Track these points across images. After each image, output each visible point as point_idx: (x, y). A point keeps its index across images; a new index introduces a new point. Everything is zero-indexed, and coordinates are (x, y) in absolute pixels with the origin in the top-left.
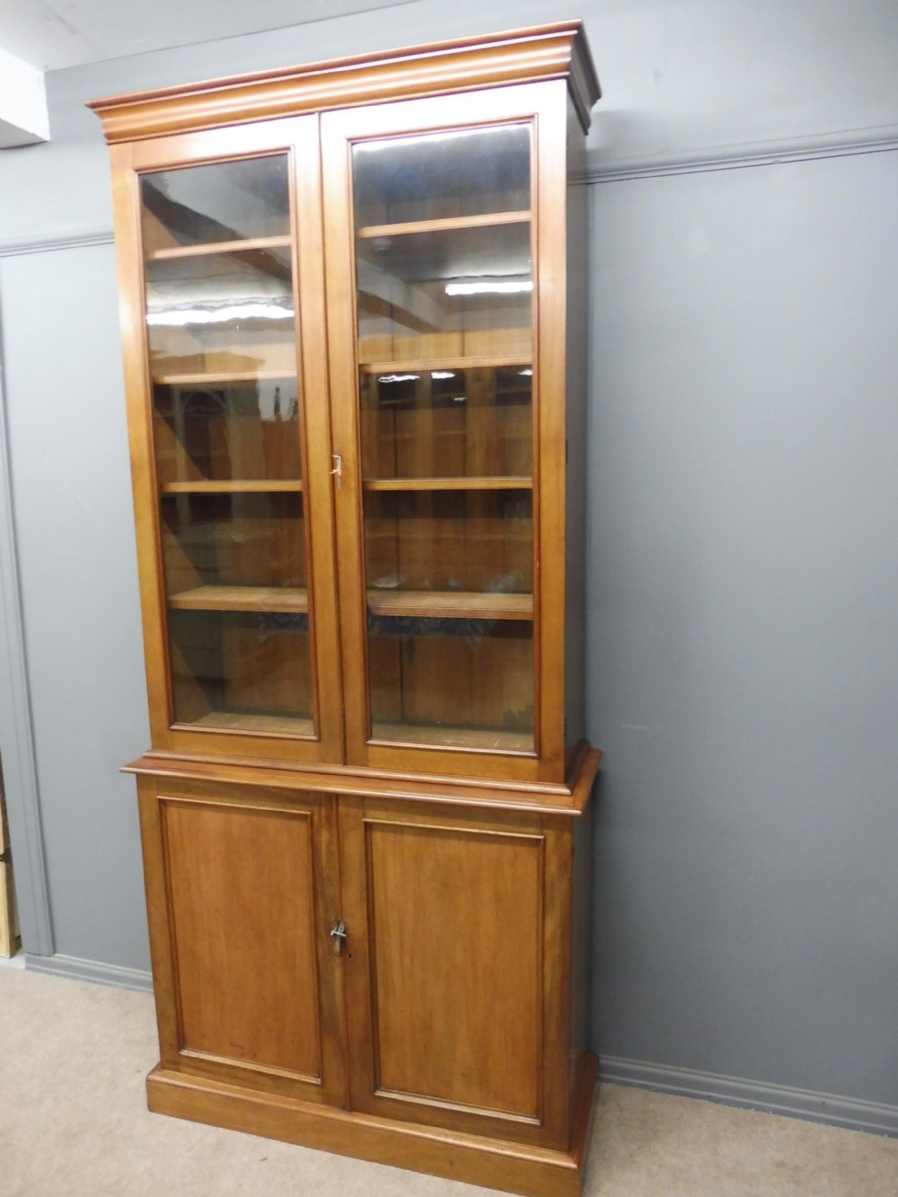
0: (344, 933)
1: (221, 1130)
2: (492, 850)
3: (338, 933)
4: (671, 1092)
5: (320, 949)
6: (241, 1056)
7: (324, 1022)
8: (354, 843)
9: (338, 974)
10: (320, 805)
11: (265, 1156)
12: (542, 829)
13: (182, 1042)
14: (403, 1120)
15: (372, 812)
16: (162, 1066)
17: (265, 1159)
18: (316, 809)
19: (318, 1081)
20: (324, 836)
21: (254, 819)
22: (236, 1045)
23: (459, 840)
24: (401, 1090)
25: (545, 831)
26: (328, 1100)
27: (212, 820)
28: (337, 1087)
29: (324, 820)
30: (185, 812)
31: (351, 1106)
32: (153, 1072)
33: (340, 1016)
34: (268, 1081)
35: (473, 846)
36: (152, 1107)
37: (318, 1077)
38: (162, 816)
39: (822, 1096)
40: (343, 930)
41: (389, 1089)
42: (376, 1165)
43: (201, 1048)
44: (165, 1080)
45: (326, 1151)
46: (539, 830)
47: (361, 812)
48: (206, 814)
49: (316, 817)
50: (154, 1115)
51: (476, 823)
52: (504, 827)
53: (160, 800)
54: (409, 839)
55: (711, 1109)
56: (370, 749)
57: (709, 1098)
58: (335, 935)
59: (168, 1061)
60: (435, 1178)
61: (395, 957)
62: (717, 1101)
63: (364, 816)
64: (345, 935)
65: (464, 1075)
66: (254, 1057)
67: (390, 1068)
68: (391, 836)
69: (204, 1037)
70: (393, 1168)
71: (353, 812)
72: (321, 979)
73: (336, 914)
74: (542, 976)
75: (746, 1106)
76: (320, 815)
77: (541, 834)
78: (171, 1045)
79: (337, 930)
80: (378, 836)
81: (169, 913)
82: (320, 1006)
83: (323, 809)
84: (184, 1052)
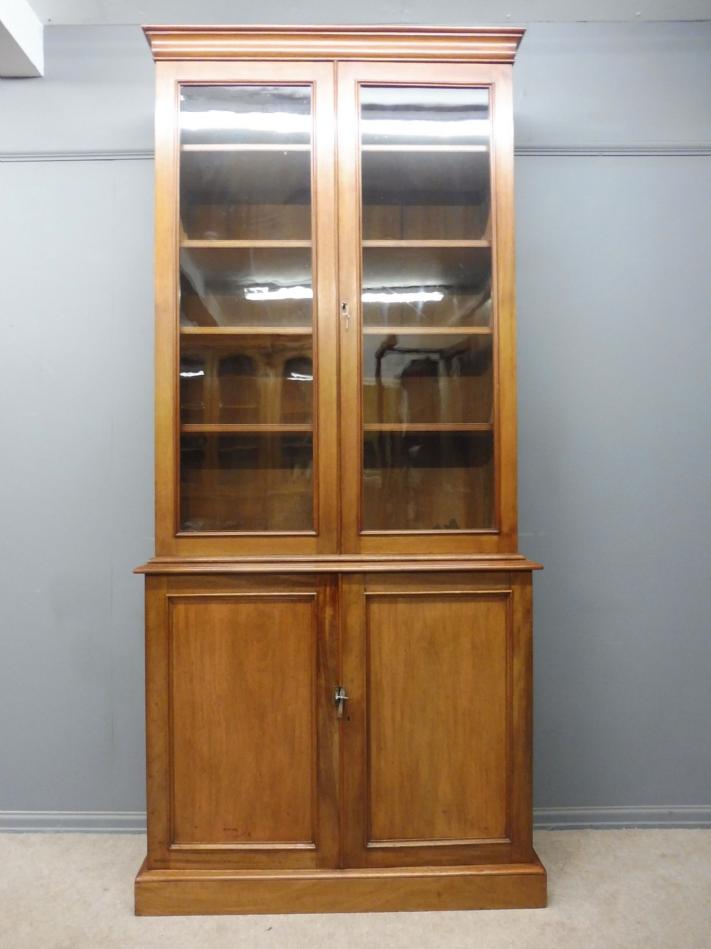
0: (346, 696)
1: (216, 917)
2: (469, 608)
3: (342, 697)
4: (564, 828)
5: (321, 716)
6: (235, 839)
7: (321, 783)
8: (354, 618)
9: (336, 737)
10: (326, 586)
11: (269, 927)
12: (510, 584)
13: (172, 837)
14: (393, 866)
15: (372, 587)
16: (148, 866)
17: (271, 928)
18: (321, 589)
19: (312, 847)
20: (329, 611)
21: (261, 606)
22: (229, 829)
23: (443, 602)
24: (391, 838)
25: (512, 586)
26: (322, 864)
27: (219, 612)
28: (331, 847)
29: (328, 599)
30: (193, 608)
31: (343, 863)
32: (140, 874)
33: (337, 777)
34: (263, 858)
35: (456, 606)
36: (139, 912)
37: (312, 843)
38: (169, 614)
39: (670, 808)
40: (344, 694)
41: (379, 840)
42: (370, 914)
43: (193, 840)
44: (155, 878)
45: (322, 912)
46: (508, 586)
47: (362, 587)
48: (214, 607)
49: (321, 597)
50: (143, 919)
51: (459, 586)
52: (481, 587)
53: (169, 598)
54: (401, 607)
56: (363, 538)
58: (339, 699)
59: (155, 861)
60: (425, 913)
61: (387, 713)
62: (597, 828)
63: (365, 590)
64: (347, 698)
65: (445, 812)
66: (249, 837)
67: (380, 819)
68: (386, 607)
69: (196, 827)
70: (386, 913)
71: (355, 587)
72: (320, 745)
73: (337, 682)
74: (512, 708)
75: (619, 827)
76: (325, 595)
77: (510, 589)
78: (160, 843)
79: (339, 695)
80: (375, 607)
81: (170, 708)
82: (318, 772)
83: (328, 589)
84: (174, 847)
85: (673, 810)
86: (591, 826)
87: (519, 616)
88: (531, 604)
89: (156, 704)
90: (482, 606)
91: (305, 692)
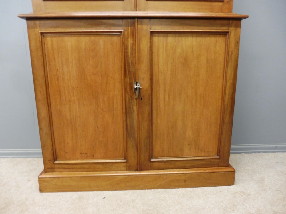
0: (140, 86)
1: (79, 193)
3: (138, 87)
5: (127, 98)
6: (86, 158)
7: (128, 131)
8: (144, 44)
9: (135, 108)
10: (128, 26)
11: (104, 197)
12: (229, 27)
13: (55, 157)
14: (163, 169)
15: (154, 27)
16: (45, 171)
17: (104, 198)
18: (126, 28)
19: (124, 161)
20: (130, 41)
21: (93, 38)
22: (83, 154)
24: (162, 157)
25: (230, 28)
26: (129, 169)
27: (70, 41)
28: (133, 161)
29: (130, 34)
31: (139, 168)
32: (41, 174)
33: (136, 128)
34: (100, 166)
36: (41, 191)
37: (124, 159)
38: (42, 42)
40: (139, 85)
41: (156, 158)
42: (153, 190)
43: (65, 159)
44: (48, 176)
45: (130, 190)
46: (227, 28)
47: (149, 27)
49: (126, 32)
50: (43, 194)
52: (213, 28)
53: (42, 33)
54: (171, 39)
58: (136, 88)
59: (48, 168)
60: (178, 189)
63: (150, 29)
64: (141, 87)
65: (189, 144)
66: (93, 157)
67: (157, 148)
69: (67, 153)
70: (160, 190)
71: (145, 27)
72: (127, 112)
73: (135, 80)
74: (225, 94)
75: (255, 152)
76: (128, 31)
77: (229, 30)
78: (49, 160)
79: (136, 86)
80: (156, 39)
81: (48, 93)
82: (127, 125)
83: (130, 28)
84: (57, 162)
85: (277, 146)
86: (243, 152)
87: (232, 45)
88: (239, 39)
89: (40, 92)
91: (118, 86)
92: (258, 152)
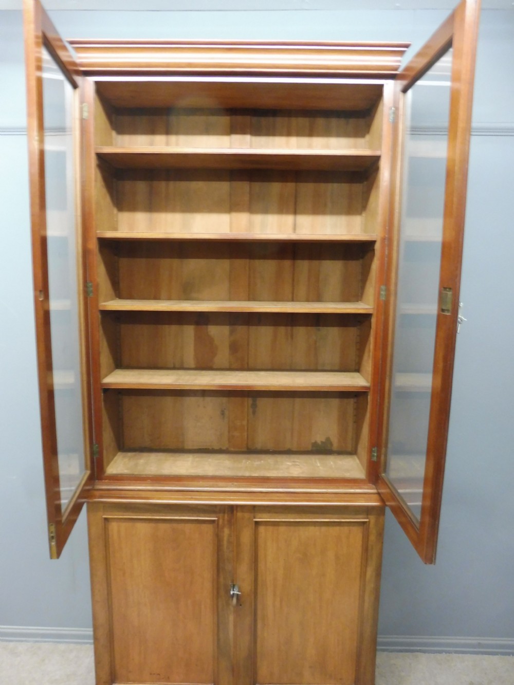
0: (239, 591)
2: (335, 530)
3: (235, 592)
4: (401, 651)
5: (220, 603)
6: (158, 680)
7: (220, 648)
8: (246, 537)
9: (231, 618)
10: (224, 513)
12: (367, 515)
13: (113, 679)
15: (260, 515)
18: (221, 515)
20: (226, 531)
22: (154, 674)
23: (315, 526)
24: (271, 683)
25: (369, 516)
27: (143, 529)
29: (226, 522)
30: (123, 525)
33: (232, 644)
35: (324, 529)
38: (106, 529)
40: (237, 590)
43: (128, 681)
46: (365, 516)
47: (252, 515)
48: (139, 525)
49: (221, 521)
51: (328, 516)
52: (344, 516)
53: (106, 519)
55: (423, 657)
57: (420, 651)
58: (233, 594)
61: (269, 602)
62: (424, 652)
63: (255, 518)
64: (240, 593)
66: (168, 679)
67: (263, 671)
68: (270, 528)
69: (130, 672)
71: (247, 515)
72: (219, 625)
73: (233, 581)
74: (363, 601)
75: (440, 652)
76: (224, 520)
77: (367, 518)
78: (104, 682)
79: (233, 591)
80: (262, 529)
81: (109, 593)
82: (219, 640)
83: (226, 515)
87: (373, 538)
88: (383, 529)
89: (99, 590)
90: (345, 529)
91: (208, 586)
92: (447, 652)
